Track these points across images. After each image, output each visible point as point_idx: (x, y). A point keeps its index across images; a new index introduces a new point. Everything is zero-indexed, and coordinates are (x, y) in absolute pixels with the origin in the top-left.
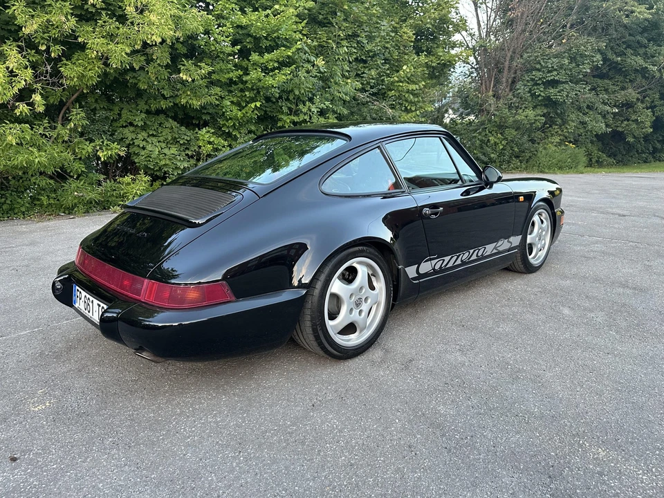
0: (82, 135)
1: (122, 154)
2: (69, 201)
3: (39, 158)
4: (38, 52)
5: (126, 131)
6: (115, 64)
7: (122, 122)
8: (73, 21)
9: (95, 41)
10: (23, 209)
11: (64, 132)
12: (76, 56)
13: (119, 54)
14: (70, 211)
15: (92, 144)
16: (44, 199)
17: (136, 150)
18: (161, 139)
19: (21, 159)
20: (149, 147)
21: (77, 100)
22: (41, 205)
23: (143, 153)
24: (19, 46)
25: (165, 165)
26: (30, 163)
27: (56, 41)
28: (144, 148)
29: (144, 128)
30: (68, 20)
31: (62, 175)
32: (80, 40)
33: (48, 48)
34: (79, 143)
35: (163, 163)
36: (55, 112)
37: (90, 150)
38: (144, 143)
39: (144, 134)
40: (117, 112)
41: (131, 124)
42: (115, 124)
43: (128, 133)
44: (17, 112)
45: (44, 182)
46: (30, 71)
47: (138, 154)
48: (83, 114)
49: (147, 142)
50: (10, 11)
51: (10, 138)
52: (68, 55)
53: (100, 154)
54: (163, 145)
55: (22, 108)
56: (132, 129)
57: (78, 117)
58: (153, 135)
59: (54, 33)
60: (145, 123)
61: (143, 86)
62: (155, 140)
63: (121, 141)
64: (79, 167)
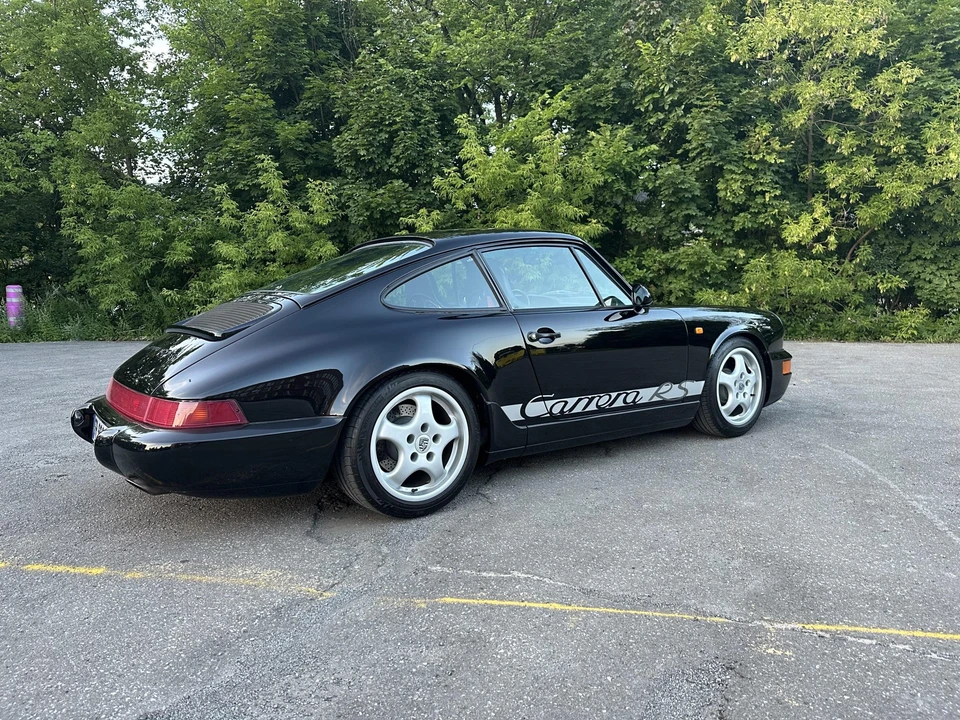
0: (866, 269)
1: (902, 286)
2: (844, 327)
3: (824, 287)
4: (839, 199)
5: (914, 264)
6: (906, 204)
7: (911, 256)
8: (874, 170)
9: (891, 185)
10: (803, 332)
11: (849, 267)
12: (872, 199)
13: (912, 194)
14: (841, 337)
15: (875, 277)
16: (822, 325)
17: (920, 283)
18: (953, 272)
19: (809, 289)
20: (936, 281)
21: (867, 238)
22: (818, 331)
23: (928, 286)
24: (823, 198)
25: (950, 299)
26: (816, 291)
27: (856, 189)
28: (930, 282)
29: (934, 261)
30: (869, 171)
31: (840, 305)
32: (878, 185)
33: (849, 195)
34: (862, 276)
35: (949, 296)
36: (844, 251)
37: (871, 283)
38: (932, 276)
39: (933, 267)
40: (906, 246)
41: (919, 258)
42: (902, 258)
43: (915, 268)
44: (814, 251)
45: (824, 308)
46: (830, 218)
47: (922, 288)
48: (869, 250)
49: (935, 275)
50: (822, 172)
51: (805, 271)
52: (865, 200)
53: (880, 287)
54: (954, 278)
55: (819, 247)
56: (920, 262)
57: (865, 253)
58: (943, 268)
59: (856, 183)
60: (935, 256)
61: (936, 219)
62: (944, 273)
63: (904, 275)
64: (858, 298)
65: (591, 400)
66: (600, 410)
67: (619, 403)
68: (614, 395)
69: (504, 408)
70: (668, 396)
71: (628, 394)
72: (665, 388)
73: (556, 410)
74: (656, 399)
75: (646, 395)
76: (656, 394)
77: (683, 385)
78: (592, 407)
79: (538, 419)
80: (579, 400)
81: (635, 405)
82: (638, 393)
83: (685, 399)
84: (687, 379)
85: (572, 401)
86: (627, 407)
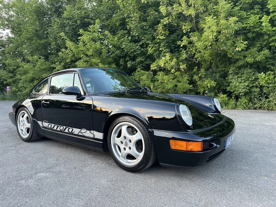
65: (58, 127)
66: (61, 131)
67: (66, 131)
68: (65, 127)
69: (38, 122)
70: (86, 135)
71: (69, 129)
72: (83, 131)
73: (50, 126)
74: (80, 134)
75: (76, 131)
76: (80, 132)
77: (92, 132)
78: (58, 129)
79: (46, 128)
80: (55, 126)
81: (72, 133)
82: (73, 130)
83: (94, 139)
84: (93, 130)
85: (53, 125)
86: (69, 133)
